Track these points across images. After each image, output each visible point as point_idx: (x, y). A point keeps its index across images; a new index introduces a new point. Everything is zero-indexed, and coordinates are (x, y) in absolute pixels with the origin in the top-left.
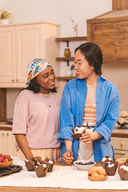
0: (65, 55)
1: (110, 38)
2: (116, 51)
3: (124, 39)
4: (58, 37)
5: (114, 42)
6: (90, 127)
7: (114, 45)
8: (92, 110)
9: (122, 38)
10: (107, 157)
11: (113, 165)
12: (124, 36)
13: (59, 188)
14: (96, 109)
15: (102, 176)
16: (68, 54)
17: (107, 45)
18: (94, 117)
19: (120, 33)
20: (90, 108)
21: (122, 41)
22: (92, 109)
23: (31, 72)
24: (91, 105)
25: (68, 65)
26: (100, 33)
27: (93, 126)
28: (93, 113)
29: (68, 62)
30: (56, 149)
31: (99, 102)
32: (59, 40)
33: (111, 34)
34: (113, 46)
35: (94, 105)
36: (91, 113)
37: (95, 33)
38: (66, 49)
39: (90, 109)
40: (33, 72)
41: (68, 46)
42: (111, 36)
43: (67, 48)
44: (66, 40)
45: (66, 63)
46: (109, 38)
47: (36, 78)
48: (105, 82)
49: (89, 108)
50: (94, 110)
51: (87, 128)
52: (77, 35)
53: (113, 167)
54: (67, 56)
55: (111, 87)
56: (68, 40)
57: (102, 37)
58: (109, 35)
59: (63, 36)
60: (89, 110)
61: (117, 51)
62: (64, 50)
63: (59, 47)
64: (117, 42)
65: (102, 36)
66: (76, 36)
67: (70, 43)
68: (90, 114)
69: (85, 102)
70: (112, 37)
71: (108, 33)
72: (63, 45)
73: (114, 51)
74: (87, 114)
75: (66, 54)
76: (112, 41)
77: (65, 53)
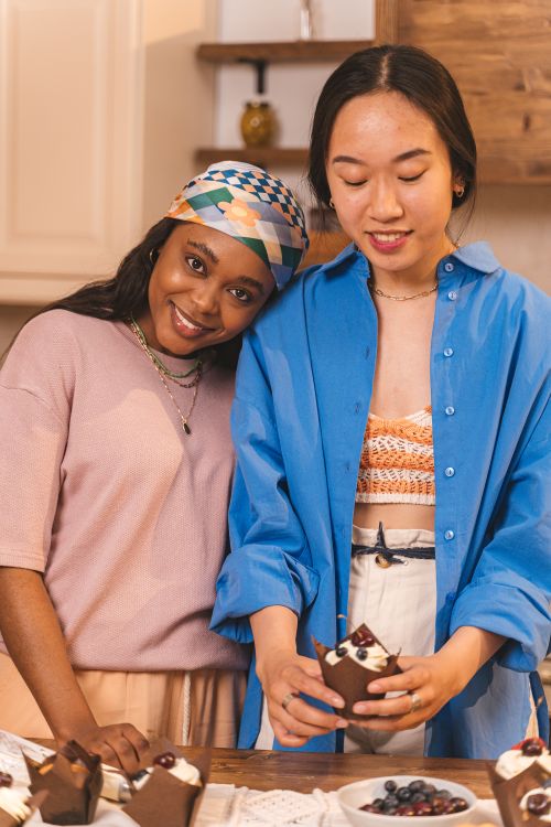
0: (246, 137)
1: (501, 53)
2: (527, 123)
4: (211, 39)
5: (520, 74)
6: (395, 557)
7: (520, 87)
8: (409, 448)
10: (529, 748)
14: (428, 443)
16: (261, 131)
17: (480, 89)
18: (424, 486)
20: (394, 433)
22: (406, 441)
24: (399, 420)
26: (448, 19)
27: (413, 546)
28: (412, 467)
31: (450, 410)
32: (213, 57)
33: (505, 31)
34: (512, 96)
35: (422, 419)
36: (403, 466)
37: (421, 20)
38: (249, 106)
39: (395, 441)
41: (261, 88)
42: (502, 38)
43: (257, 99)
44: (253, 56)
46: (494, 52)
48: (487, 286)
49: (387, 438)
50: (420, 450)
51: (377, 560)
52: (313, 32)
54: (254, 140)
55: (524, 314)
56: (264, 54)
57: (459, 44)
58: (495, 33)
59: (236, 31)
60: (387, 446)
61: (537, 122)
62: (239, 110)
63: (212, 88)
64: (538, 72)
65: (457, 37)
66: (305, 34)
67: (275, 76)
68: (395, 470)
69: (368, 403)
70: (510, 46)
71: (489, 23)
72: (237, 85)
73: (520, 124)
74: (378, 471)
75: (249, 129)
76: (508, 67)
77: (242, 127)
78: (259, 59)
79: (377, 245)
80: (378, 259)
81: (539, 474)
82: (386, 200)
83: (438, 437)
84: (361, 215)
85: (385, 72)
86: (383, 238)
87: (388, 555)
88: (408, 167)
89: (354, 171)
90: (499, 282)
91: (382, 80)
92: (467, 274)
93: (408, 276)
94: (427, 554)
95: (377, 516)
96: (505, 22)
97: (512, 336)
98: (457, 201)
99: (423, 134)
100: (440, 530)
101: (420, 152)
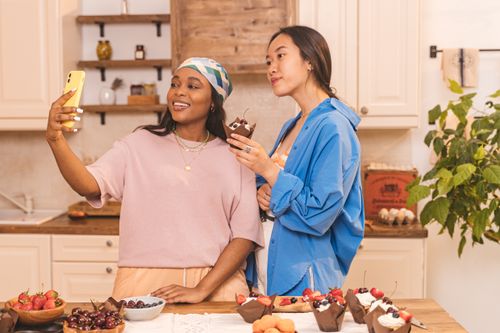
0: (99, 55)
1: (224, 21)
2: (236, 49)
3: (254, 23)
4: (80, 14)
5: (232, 30)
7: (233, 35)
9: (252, 20)
12: (256, 17)
16: (107, 53)
17: (216, 35)
19: (246, 9)
21: (251, 27)
25: (103, 79)
26: (201, 7)
29: (103, 70)
32: (82, 21)
33: (226, 12)
34: (230, 38)
37: (190, 7)
38: (100, 42)
41: (102, 35)
42: (225, 15)
43: (102, 39)
44: (98, 20)
45: (98, 74)
46: (221, 21)
52: (127, 10)
54: (103, 57)
56: (103, 20)
57: (207, 17)
58: (222, 13)
59: (89, 10)
61: (240, 48)
62: (96, 44)
64: (240, 29)
65: (206, 14)
66: (125, 12)
67: (107, 28)
70: (228, 18)
71: (219, 9)
73: (234, 49)
75: (100, 52)
76: (228, 27)
77: (98, 51)
78: (101, 22)
96: (225, 8)
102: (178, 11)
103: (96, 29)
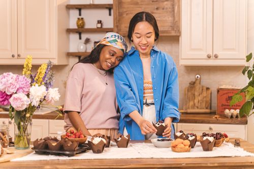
0: (78, 26)
3: (157, 9)
4: (68, 4)
9: (156, 7)
11: (194, 137)
12: (158, 6)
13: (152, 158)
15: (187, 147)
16: (82, 24)
18: (152, 92)
19: (153, 1)
21: (155, 11)
23: (108, 38)
25: (80, 38)
28: (150, 89)
29: (80, 34)
30: (111, 129)
32: (69, 7)
33: (142, 3)
38: (79, 19)
40: (108, 40)
41: (80, 15)
43: (80, 17)
44: (78, 7)
45: (77, 36)
46: (140, 8)
47: (105, 45)
48: (158, 54)
50: (151, 86)
51: (146, 106)
52: (93, 2)
53: (194, 139)
54: (80, 26)
55: (166, 60)
57: (132, 6)
62: (76, 19)
65: (132, 4)
67: (83, 12)
70: (144, 6)
71: (139, 2)
72: (74, 14)
75: (79, 24)
77: (77, 23)
78: (80, 8)
79: (141, 48)
80: (141, 51)
81: (172, 86)
82: (144, 41)
83: (153, 83)
84: (139, 43)
85: (144, 17)
86: (143, 47)
87: (148, 105)
88: (148, 35)
89: (138, 35)
90: (161, 53)
91: (144, 19)
92: (156, 52)
93: (145, 54)
94: (153, 104)
95: (146, 98)
96: (142, 1)
97: (164, 63)
98: (155, 40)
99: (151, 29)
100: (155, 99)
101: (151, 33)
102: (117, 3)
103: (77, 12)
